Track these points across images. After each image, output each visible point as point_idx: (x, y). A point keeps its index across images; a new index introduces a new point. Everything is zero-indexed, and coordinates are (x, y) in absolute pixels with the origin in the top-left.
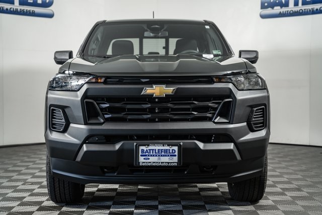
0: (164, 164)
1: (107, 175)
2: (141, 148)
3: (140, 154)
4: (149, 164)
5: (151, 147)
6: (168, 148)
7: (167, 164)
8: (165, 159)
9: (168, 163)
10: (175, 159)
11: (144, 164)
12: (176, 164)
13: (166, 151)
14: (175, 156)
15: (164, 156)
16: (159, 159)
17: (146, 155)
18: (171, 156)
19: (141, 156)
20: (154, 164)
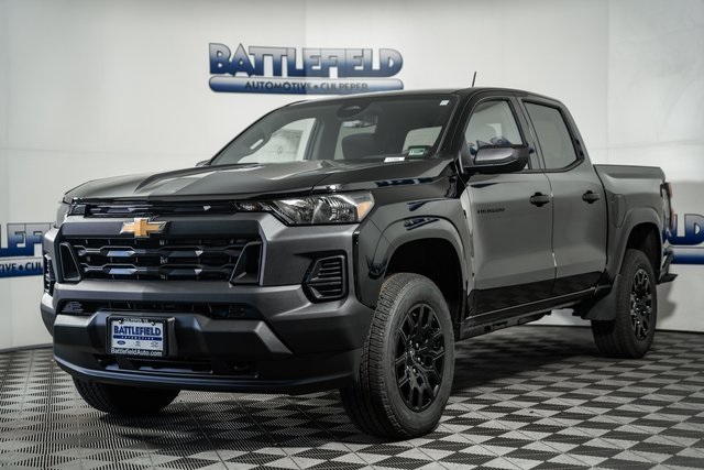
0: (145, 353)
1: (108, 368)
2: (115, 323)
3: (113, 334)
4: (124, 352)
5: (126, 324)
6: (149, 325)
7: (147, 354)
8: (147, 345)
9: (150, 351)
10: (160, 346)
11: (117, 352)
12: (160, 354)
13: (147, 330)
14: (160, 339)
15: (144, 339)
16: (138, 344)
17: (120, 337)
18: (155, 339)
19: (115, 337)
20: (130, 352)
